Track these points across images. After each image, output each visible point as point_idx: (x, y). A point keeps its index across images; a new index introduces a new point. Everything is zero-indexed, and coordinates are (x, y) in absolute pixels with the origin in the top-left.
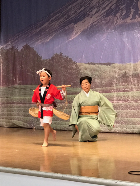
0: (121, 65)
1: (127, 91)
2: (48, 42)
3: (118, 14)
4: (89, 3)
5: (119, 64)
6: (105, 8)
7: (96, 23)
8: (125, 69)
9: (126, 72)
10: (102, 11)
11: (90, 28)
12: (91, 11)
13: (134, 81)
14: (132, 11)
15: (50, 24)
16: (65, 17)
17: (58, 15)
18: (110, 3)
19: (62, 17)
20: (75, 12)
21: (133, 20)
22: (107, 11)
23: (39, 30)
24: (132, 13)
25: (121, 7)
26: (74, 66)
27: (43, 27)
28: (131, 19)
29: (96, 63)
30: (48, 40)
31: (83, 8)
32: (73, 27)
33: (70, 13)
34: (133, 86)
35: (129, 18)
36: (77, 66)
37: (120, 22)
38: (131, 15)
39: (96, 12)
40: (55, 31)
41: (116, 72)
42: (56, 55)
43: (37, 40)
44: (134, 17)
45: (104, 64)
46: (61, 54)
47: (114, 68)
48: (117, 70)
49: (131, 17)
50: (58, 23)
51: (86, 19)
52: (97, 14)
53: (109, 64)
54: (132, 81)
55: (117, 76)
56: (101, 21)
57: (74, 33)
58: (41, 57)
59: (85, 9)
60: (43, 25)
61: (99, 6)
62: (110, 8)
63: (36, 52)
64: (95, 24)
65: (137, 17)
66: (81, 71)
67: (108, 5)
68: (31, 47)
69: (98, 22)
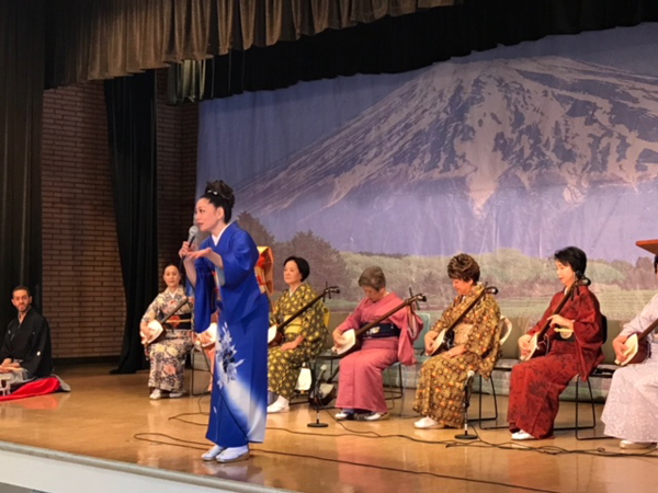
0: (423, 258)
1: (433, 309)
2: (286, 209)
3: (416, 162)
4: (363, 138)
5: (418, 258)
6: (392, 148)
7: (375, 176)
8: (429, 267)
9: (431, 273)
10: (385, 154)
11: (364, 185)
12: (366, 153)
13: (446, 290)
14: (444, 156)
15: (289, 174)
16: (318, 162)
17: (304, 158)
18: (401, 139)
19: (313, 161)
20: (337, 153)
21: (445, 175)
22: (396, 153)
23: (268, 185)
24: (442, 161)
25: (422, 148)
26: (334, 258)
27: (276, 179)
28: (440, 172)
29: (374, 252)
30: (286, 206)
31: (351, 147)
32: (333, 183)
33: (326, 156)
34: (444, 299)
35: (437, 170)
36: (339, 257)
37: (420, 175)
38: (441, 164)
39: (376, 156)
40: (299, 188)
41: (411, 272)
42: (301, 235)
43: (266, 205)
44: (447, 168)
45: (390, 256)
46: (310, 233)
47: (409, 264)
48: (414, 268)
49: (441, 168)
50: (303, 172)
51: (357, 167)
52: (377, 160)
53: (398, 256)
54: (442, 290)
55: (414, 279)
56: (385, 173)
57: (335, 193)
58: (273, 237)
59: (355, 148)
60: (276, 175)
61: (381, 144)
62: (401, 149)
63: (262, 227)
64: (372, 177)
65: (452, 168)
66: (347, 268)
67: (398, 142)
68: (254, 216)
69: (379, 175)
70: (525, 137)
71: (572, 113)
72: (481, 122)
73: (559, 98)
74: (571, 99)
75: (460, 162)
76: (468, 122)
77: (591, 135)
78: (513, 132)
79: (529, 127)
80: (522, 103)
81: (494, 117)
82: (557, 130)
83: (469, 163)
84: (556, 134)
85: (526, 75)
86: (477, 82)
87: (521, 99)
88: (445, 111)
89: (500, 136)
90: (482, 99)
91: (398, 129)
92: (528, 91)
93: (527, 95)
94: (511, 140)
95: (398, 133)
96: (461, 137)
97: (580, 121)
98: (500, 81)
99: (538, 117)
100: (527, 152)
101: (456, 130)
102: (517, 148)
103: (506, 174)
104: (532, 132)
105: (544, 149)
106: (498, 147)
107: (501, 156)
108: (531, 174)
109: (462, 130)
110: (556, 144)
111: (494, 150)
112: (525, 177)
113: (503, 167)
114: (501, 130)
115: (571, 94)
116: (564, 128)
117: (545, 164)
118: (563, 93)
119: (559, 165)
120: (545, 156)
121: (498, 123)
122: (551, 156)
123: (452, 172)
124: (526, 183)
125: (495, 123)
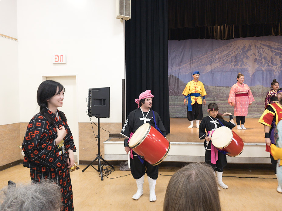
3: (232, 64)
4: (215, 57)
10: (222, 61)
12: (216, 61)
16: (199, 62)
17: (194, 60)
19: (197, 62)
20: (206, 60)
24: (240, 64)
28: (240, 67)
29: (220, 86)
33: (202, 60)
35: (239, 66)
38: (239, 65)
39: (219, 61)
44: (241, 66)
45: (225, 87)
49: (240, 66)
50: (194, 64)
51: (213, 64)
58: (183, 82)
61: (221, 59)
62: (227, 60)
66: (210, 90)
67: (226, 58)
70: (263, 60)
71: (276, 55)
72: (251, 55)
73: (272, 51)
74: (275, 51)
75: (245, 64)
76: (247, 55)
77: (280, 60)
78: (259, 58)
79: (264, 57)
80: (262, 51)
81: (254, 54)
82: (271, 58)
83: (248, 65)
84: (271, 59)
85: (263, 45)
86: (250, 45)
87: (261, 50)
88: (240, 52)
89: (256, 59)
90: (251, 49)
91: (226, 55)
92: (264, 49)
94: (259, 60)
95: (226, 56)
96: (245, 58)
97: (278, 57)
98: (255, 46)
99: (266, 55)
100: (264, 63)
101: (244, 56)
102: (261, 62)
103: (258, 68)
104: (265, 58)
105: (268, 63)
106: (255, 61)
107: (256, 63)
108: (265, 68)
109: (246, 57)
110: (271, 62)
111: (254, 62)
112: (263, 69)
113: (257, 66)
114: (256, 57)
115: (275, 50)
116: (273, 58)
117: (269, 66)
118: (273, 50)
119: (272, 66)
120: (269, 64)
121: (255, 56)
122: (270, 64)
123: (243, 67)
124: (264, 70)
125: (254, 56)
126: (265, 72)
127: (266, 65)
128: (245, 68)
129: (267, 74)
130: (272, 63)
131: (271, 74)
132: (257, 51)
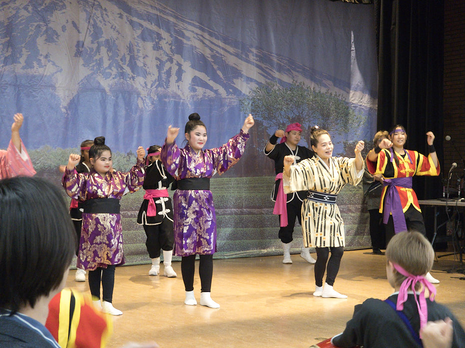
14: (25, 53)
21: (28, 71)
24: (25, 57)
38: (22, 60)
44: (29, 65)
49: (23, 64)
65: (35, 64)
70: (104, 51)
71: (143, 38)
72: (64, 28)
73: (131, 23)
74: (142, 26)
75: (44, 61)
76: (51, 25)
77: (157, 59)
78: (92, 42)
79: (107, 41)
80: (101, 18)
81: (74, 24)
82: (130, 49)
84: (130, 51)
87: (98, 13)
89: (80, 45)
90: (64, 7)
92: (105, 10)
93: (104, 12)
94: (92, 49)
97: (150, 45)
99: (114, 35)
100: (106, 63)
101: (39, 26)
102: (98, 57)
103: (88, 78)
104: (110, 45)
105: (121, 63)
106: (78, 53)
107: (81, 62)
108: (110, 81)
109: (46, 31)
110: (130, 61)
111: (76, 56)
112: (106, 83)
113: (83, 72)
114: (81, 39)
115: (142, 22)
116: (135, 48)
117: (122, 75)
118: (135, 19)
119: (133, 78)
120: (122, 68)
121: (79, 32)
122: (127, 70)
123: (37, 70)
124: (107, 89)
125: (75, 31)
126: (111, 98)
127: (114, 71)
128: (42, 76)
129: (116, 105)
130: (133, 66)
131: (128, 104)
132: (83, 15)
